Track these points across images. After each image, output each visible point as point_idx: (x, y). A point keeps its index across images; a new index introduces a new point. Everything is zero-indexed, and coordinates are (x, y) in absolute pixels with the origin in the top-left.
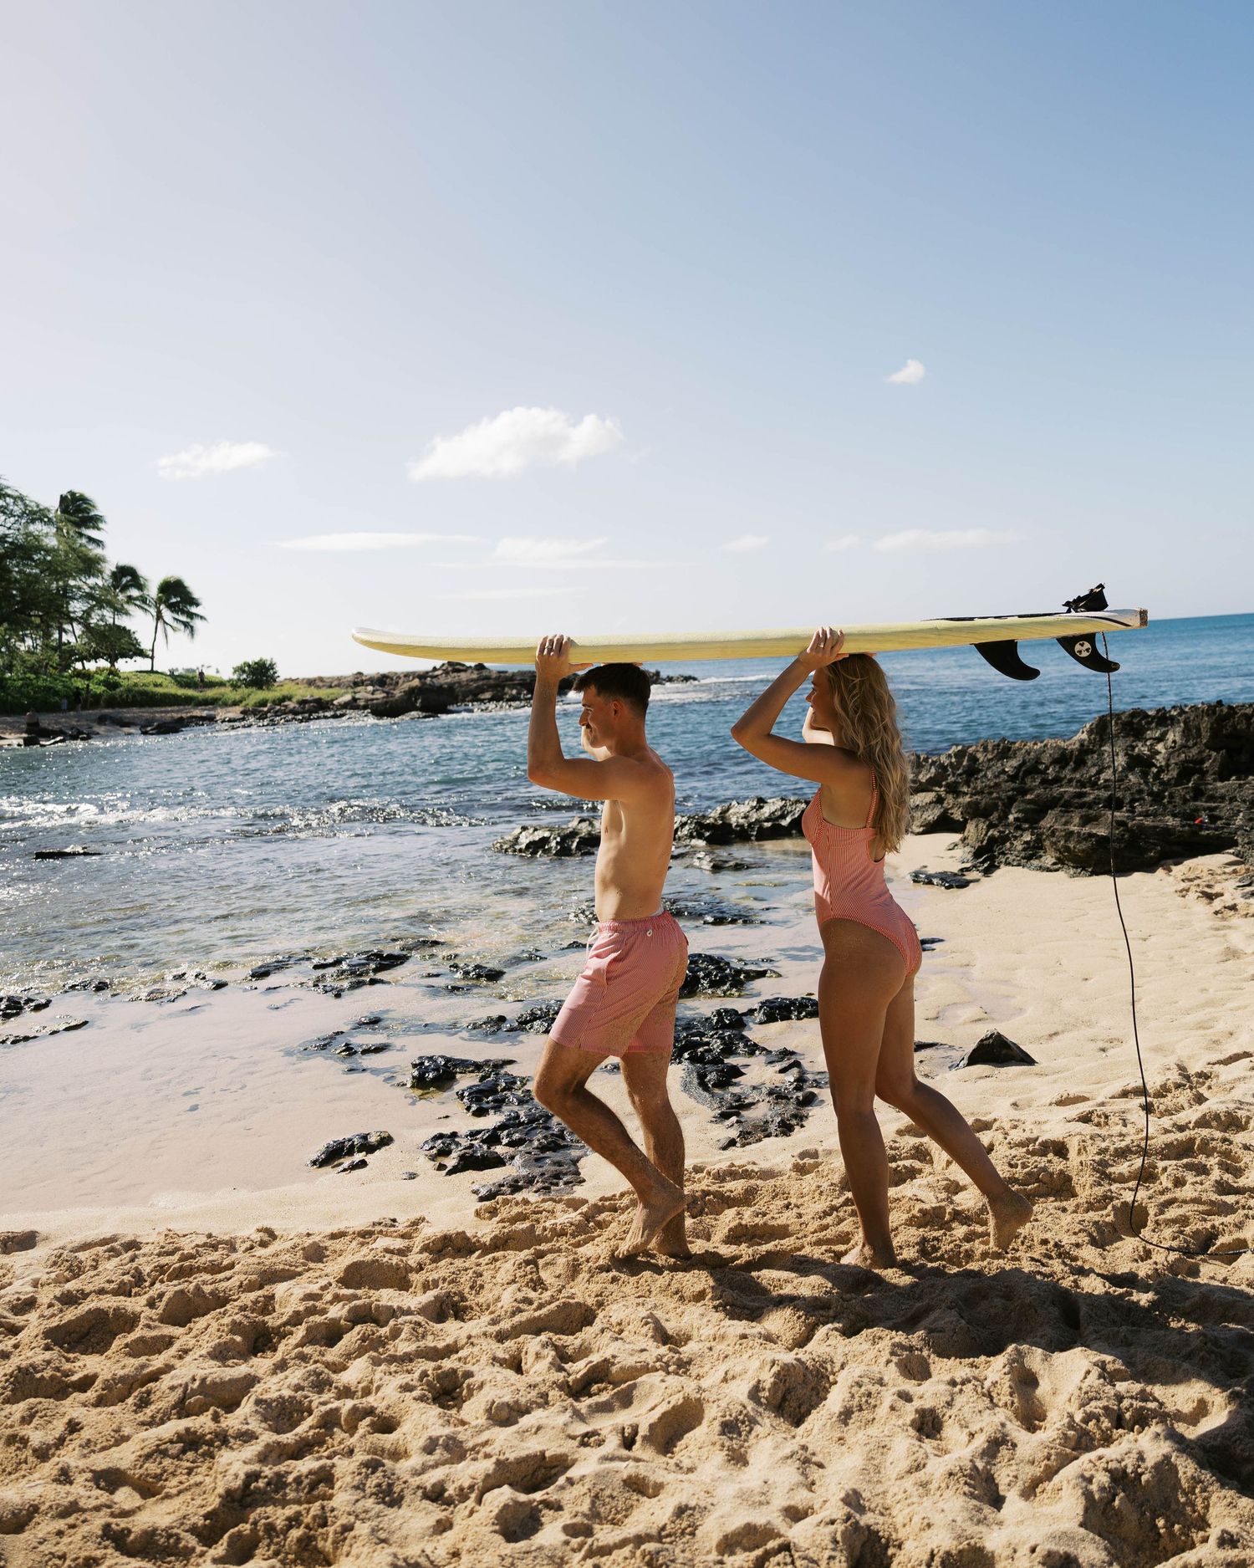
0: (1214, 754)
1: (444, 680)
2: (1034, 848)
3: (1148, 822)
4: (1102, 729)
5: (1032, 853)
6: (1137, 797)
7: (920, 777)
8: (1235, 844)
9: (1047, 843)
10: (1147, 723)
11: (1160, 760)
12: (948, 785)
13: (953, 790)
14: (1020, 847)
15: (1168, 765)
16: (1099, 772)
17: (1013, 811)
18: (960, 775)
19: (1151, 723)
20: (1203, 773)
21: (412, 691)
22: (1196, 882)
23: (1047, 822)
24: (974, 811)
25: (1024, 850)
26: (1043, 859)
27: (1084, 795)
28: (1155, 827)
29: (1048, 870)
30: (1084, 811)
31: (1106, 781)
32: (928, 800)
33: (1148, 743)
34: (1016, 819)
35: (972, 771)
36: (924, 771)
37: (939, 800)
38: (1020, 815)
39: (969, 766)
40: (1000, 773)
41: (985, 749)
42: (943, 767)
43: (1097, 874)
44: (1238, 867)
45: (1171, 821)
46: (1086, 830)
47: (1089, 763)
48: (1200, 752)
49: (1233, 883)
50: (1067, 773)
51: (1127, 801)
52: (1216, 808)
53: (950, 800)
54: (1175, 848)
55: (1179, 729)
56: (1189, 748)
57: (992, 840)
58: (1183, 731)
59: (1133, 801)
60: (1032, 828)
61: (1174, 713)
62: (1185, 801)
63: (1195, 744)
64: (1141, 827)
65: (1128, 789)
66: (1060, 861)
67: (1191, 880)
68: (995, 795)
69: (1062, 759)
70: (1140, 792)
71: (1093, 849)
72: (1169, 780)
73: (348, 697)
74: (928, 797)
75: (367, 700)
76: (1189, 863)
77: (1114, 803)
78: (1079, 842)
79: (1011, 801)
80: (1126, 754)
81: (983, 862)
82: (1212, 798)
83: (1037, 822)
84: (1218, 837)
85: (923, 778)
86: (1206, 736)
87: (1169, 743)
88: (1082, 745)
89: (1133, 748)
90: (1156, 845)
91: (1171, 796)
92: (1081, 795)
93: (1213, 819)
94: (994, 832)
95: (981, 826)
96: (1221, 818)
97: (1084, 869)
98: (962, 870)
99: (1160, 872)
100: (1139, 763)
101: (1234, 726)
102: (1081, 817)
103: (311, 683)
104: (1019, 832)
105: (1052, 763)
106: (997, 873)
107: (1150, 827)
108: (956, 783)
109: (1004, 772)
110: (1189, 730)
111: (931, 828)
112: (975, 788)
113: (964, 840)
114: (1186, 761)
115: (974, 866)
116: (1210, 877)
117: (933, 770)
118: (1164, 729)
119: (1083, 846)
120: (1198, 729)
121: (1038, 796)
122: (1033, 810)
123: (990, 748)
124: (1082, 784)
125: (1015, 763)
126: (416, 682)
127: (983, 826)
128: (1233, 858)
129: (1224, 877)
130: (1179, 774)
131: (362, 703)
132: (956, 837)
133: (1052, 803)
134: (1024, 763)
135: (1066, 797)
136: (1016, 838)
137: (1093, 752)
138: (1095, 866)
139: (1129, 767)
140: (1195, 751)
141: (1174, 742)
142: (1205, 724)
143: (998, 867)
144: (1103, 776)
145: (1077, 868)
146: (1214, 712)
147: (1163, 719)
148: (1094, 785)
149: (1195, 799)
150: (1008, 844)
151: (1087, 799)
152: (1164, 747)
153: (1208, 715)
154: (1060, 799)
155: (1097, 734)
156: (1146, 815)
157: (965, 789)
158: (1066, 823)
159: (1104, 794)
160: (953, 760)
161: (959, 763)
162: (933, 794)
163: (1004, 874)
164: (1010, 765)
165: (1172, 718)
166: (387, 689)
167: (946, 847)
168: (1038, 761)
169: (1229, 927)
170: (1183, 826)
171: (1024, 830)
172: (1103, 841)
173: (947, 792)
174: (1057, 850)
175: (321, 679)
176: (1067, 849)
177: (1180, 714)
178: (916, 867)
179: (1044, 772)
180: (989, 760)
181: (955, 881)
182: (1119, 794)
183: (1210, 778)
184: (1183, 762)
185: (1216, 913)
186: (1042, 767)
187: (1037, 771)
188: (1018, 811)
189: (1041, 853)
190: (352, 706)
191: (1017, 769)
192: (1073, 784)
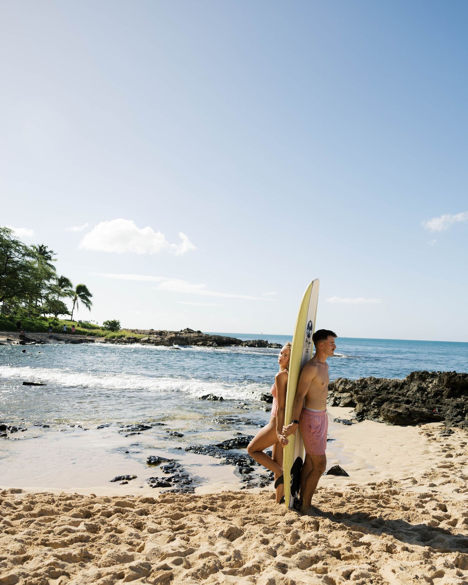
0: (447, 389)
1: (184, 336)
2: (377, 414)
3: (417, 409)
4: (412, 377)
5: (376, 416)
6: (417, 401)
7: (346, 387)
8: (444, 419)
9: (381, 413)
10: (427, 376)
11: (429, 390)
12: (355, 391)
13: (357, 392)
14: (372, 414)
15: (431, 392)
16: (407, 391)
17: (373, 401)
18: (360, 388)
19: (429, 376)
20: (442, 395)
21: (171, 338)
22: (427, 430)
23: (384, 406)
24: (361, 400)
25: (374, 415)
26: (379, 419)
27: (399, 398)
28: (419, 411)
29: (380, 422)
30: (396, 404)
31: (409, 395)
32: (347, 395)
33: (427, 383)
35: (364, 387)
36: (348, 385)
37: (352, 396)
38: (375, 403)
39: (364, 385)
40: (374, 388)
41: (371, 380)
42: (355, 385)
43: (396, 425)
44: (442, 427)
45: (424, 410)
46: (396, 410)
47: (405, 388)
48: (443, 388)
49: (439, 432)
50: (397, 391)
51: (413, 402)
52: (442, 407)
53: (355, 397)
54: (424, 419)
55: (437, 379)
56: (440, 386)
57: (364, 411)
58: (439, 380)
59: (415, 402)
60: (378, 407)
61: (438, 374)
62: (433, 403)
63: (442, 385)
64: (414, 411)
65: (415, 398)
66: (384, 419)
67: (425, 430)
68: (368, 395)
69: (396, 385)
70: (419, 399)
71: (396, 416)
72: (430, 396)
73: (146, 338)
74: (348, 394)
76: (428, 424)
77: (408, 402)
78: (391, 413)
79: (373, 398)
80: (418, 386)
81: (359, 418)
82: (442, 404)
83: (381, 406)
84: (439, 417)
85: (347, 387)
86: (445, 382)
87: (434, 384)
88: (404, 382)
89: (421, 384)
90: (417, 417)
91: (429, 402)
92: (397, 398)
93: (440, 411)
94: (365, 408)
95: (361, 405)
96: (442, 411)
97: (392, 423)
98: (352, 419)
99: (417, 426)
100: (421, 389)
101: (455, 380)
102: (395, 405)
104: (374, 409)
105: (392, 387)
106: (364, 421)
107: (417, 411)
108: (358, 391)
109: (375, 388)
110: (441, 380)
111: (346, 405)
112: (364, 393)
113: (355, 410)
114: (437, 391)
115: (356, 419)
116: (432, 429)
117: (351, 385)
118: (433, 379)
119: (393, 415)
120: (443, 380)
121: (383, 397)
122: (380, 402)
123: (372, 379)
124: (399, 395)
125: (379, 385)
126: (174, 335)
127: (362, 405)
128: (443, 424)
129: (437, 430)
130: (434, 395)
132: (353, 409)
133: (386, 400)
134: (383, 385)
135: (392, 398)
136: (372, 410)
137: (407, 384)
138: (396, 422)
139: (418, 391)
140: (441, 387)
141: (435, 384)
142: (446, 378)
143: (364, 420)
144: (408, 393)
145: (390, 422)
146: (449, 374)
147: (434, 375)
148: (404, 395)
149: (436, 404)
150: (369, 412)
151: (399, 400)
152: (431, 385)
153: (447, 375)
154: (390, 399)
155: (410, 378)
156: (417, 407)
157: (361, 393)
158: (390, 407)
159: (406, 399)
160: (359, 382)
161: (361, 384)
162: (350, 394)
163: (366, 422)
164: (378, 386)
165: (436, 375)
166: (162, 337)
167: (349, 411)
168: (388, 386)
169: (430, 445)
170: (428, 412)
171: (375, 408)
172: (400, 414)
173: (355, 393)
174: (384, 416)
176: (387, 415)
177: (439, 374)
178: (336, 417)
179: (389, 390)
180: (371, 384)
181: (348, 423)
182: (411, 399)
183: (444, 397)
184: (436, 391)
185: (428, 440)
186: (388, 388)
187: (387, 389)
188: (375, 402)
189: (379, 416)
190: (148, 342)
191: (380, 388)
192: (397, 394)
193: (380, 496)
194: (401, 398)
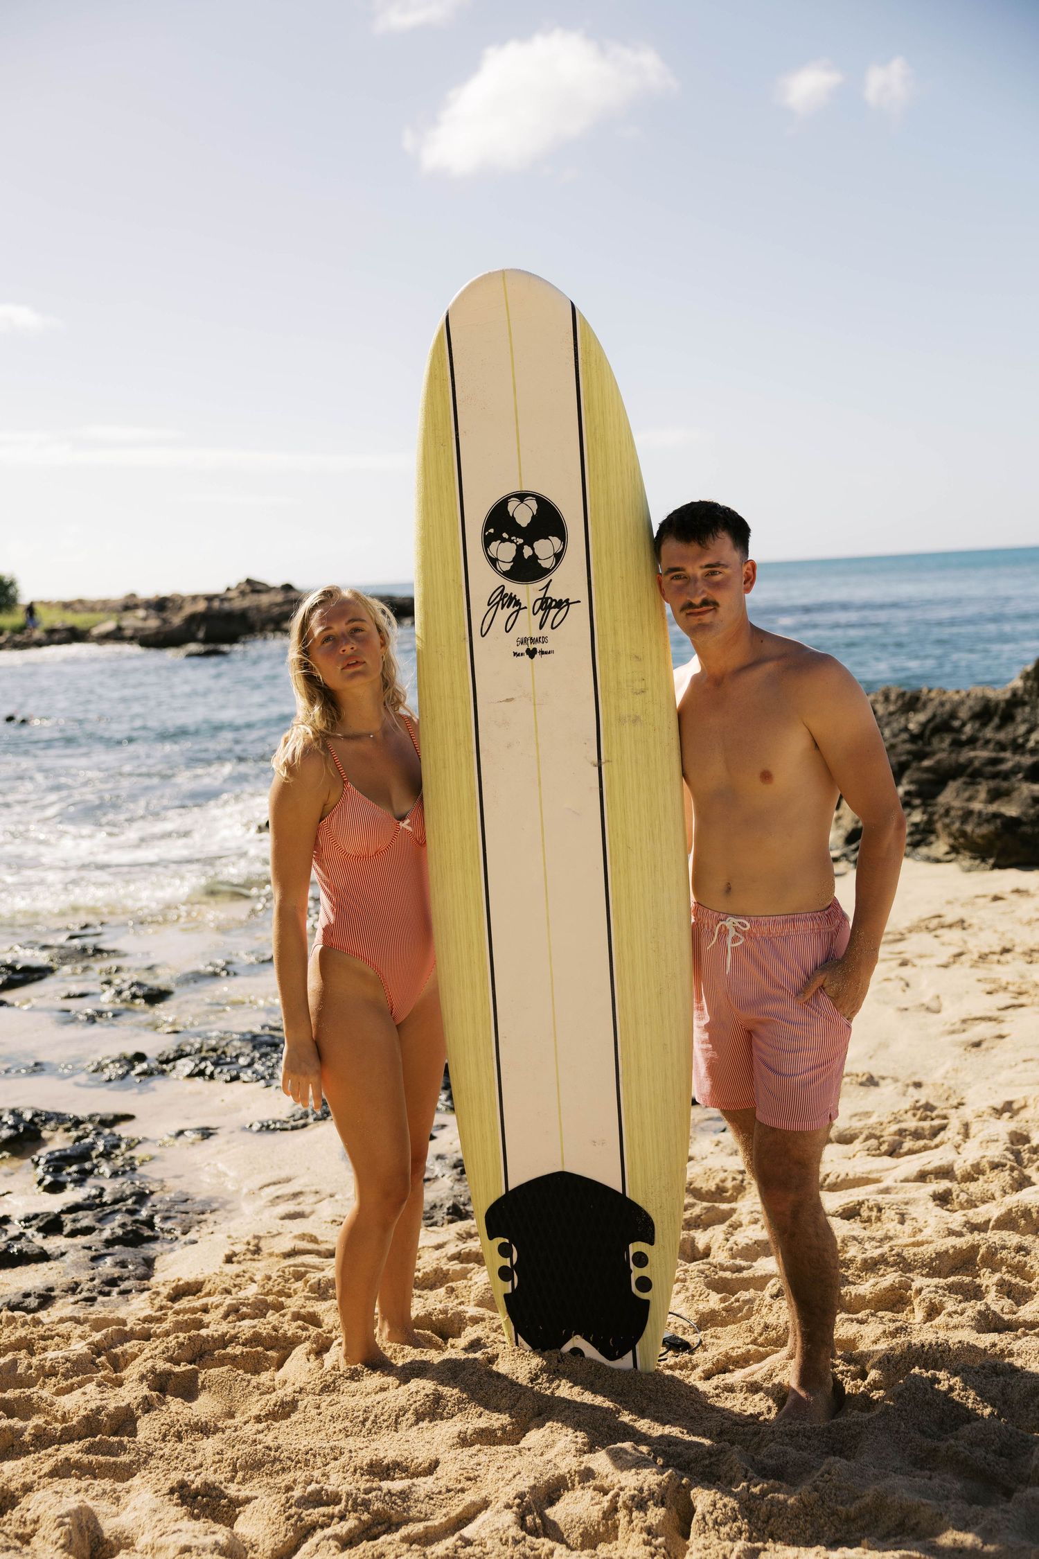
1: (239, 605)
2: (925, 831)
5: (922, 837)
9: (939, 826)
17: (904, 781)
21: (193, 617)
23: (950, 796)
25: (911, 834)
26: (934, 846)
27: (1002, 761)
29: (940, 861)
30: (992, 784)
34: (907, 793)
38: (912, 788)
40: (901, 731)
41: (887, 698)
43: (1002, 867)
46: (993, 808)
50: (989, 733)
60: (925, 805)
66: (954, 849)
69: (986, 712)
71: (997, 835)
73: (111, 625)
75: (136, 630)
78: (979, 825)
79: (905, 767)
83: (936, 796)
88: (1014, 695)
92: (995, 762)
97: (983, 860)
102: (989, 791)
103: (67, 606)
105: (970, 719)
109: (906, 729)
115: (845, 855)
119: (985, 829)
121: (939, 762)
122: (930, 781)
123: (893, 697)
124: (1002, 747)
125: (922, 717)
131: (128, 633)
133: (955, 772)
134: (934, 716)
135: (977, 764)
138: (998, 857)
144: (1034, 737)
145: (974, 858)
148: (1019, 747)
151: (1004, 767)
154: (969, 766)
158: (970, 799)
159: (1027, 760)
164: (915, 721)
166: (165, 615)
168: (953, 715)
171: (914, 807)
172: (1011, 824)
174: (951, 835)
175: (81, 602)
176: (963, 834)
179: (959, 730)
180: (891, 714)
186: (956, 724)
187: (950, 729)
188: (911, 782)
189: (933, 838)
190: (116, 636)
191: (924, 726)
192: (991, 746)
193: (982, 1250)
194: (1011, 760)
